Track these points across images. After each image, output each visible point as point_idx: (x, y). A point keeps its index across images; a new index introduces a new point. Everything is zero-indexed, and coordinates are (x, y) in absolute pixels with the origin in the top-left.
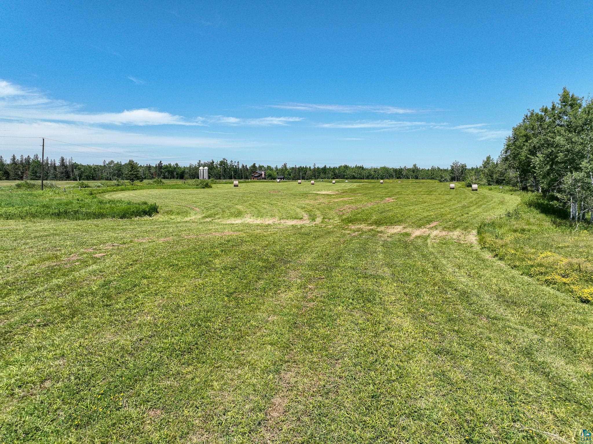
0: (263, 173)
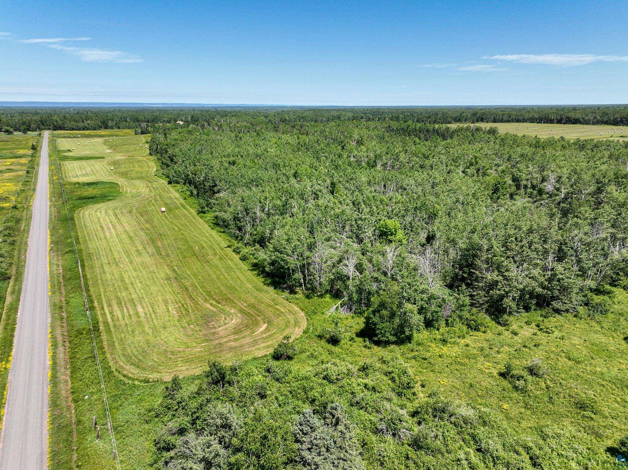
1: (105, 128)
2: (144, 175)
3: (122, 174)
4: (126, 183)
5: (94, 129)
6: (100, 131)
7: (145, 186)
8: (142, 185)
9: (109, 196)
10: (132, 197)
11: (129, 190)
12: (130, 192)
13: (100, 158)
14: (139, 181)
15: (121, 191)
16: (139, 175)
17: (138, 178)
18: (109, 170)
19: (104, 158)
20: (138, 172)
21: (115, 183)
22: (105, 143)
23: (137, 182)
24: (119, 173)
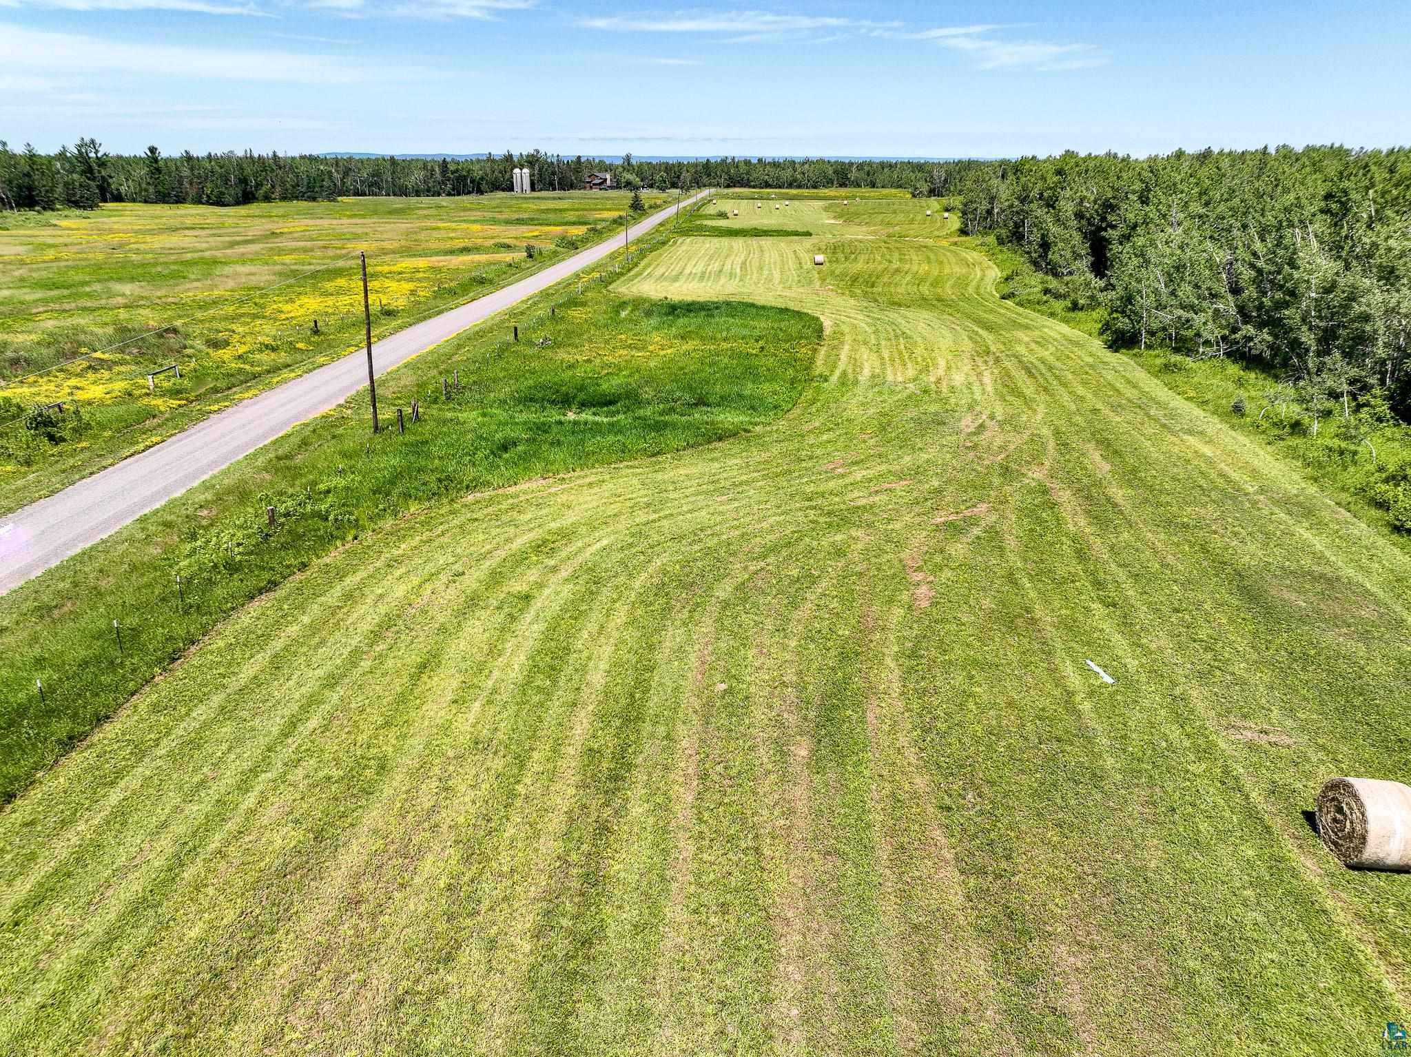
0: (608, 177)
1: (841, 186)
2: (948, 291)
3: (855, 279)
4: (861, 321)
5: (815, 187)
6: (826, 191)
7: (967, 345)
8: (944, 340)
9: (724, 401)
10: (884, 425)
11: (869, 365)
12: (877, 381)
13: (796, 234)
14: (926, 314)
15: (820, 366)
16: (925, 289)
17: (924, 302)
18: (808, 265)
19: (809, 234)
20: (922, 280)
21: (799, 315)
22: (826, 209)
23: (919, 322)
24: (841, 277)
